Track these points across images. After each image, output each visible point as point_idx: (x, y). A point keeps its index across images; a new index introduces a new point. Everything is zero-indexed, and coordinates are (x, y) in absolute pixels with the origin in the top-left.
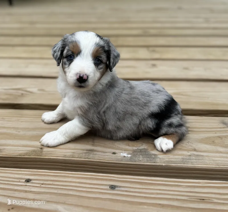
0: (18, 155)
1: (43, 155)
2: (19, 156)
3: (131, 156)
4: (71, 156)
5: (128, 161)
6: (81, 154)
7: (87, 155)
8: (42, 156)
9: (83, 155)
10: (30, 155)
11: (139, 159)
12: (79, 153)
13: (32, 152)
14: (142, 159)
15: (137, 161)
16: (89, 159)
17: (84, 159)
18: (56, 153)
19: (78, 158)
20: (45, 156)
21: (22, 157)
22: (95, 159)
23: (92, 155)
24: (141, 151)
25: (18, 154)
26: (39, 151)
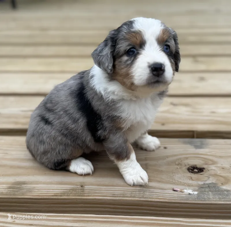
0: (53, 196)
1: (86, 195)
2: (55, 197)
3: (198, 193)
4: (121, 194)
5: (195, 200)
6: (134, 191)
7: (141, 193)
8: (84, 196)
9: (136, 193)
10: (68, 195)
11: (208, 196)
12: (131, 190)
13: (71, 191)
14: (213, 196)
15: (207, 199)
16: (146, 198)
17: (139, 199)
18: (101, 191)
19: (130, 197)
20: (88, 196)
21: (59, 197)
22: (153, 198)
23: (148, 193)
24: (209, 186)
25: (53, 194)
26: (79, 190)
